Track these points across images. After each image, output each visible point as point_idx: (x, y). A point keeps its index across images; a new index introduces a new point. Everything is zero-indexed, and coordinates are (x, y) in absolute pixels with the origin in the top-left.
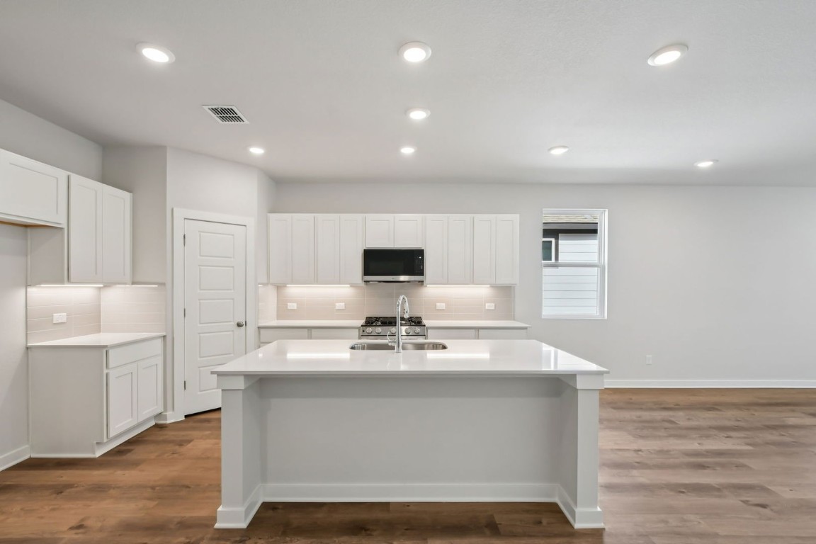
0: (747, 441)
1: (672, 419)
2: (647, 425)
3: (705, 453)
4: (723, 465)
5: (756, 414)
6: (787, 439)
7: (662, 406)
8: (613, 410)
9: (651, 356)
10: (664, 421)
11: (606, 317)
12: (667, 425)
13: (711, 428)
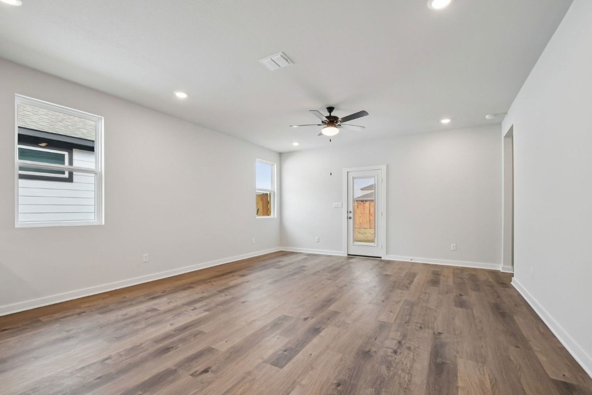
0: (206, 308)
1: (155, 307)
2: (129, 321)
3: (173, 333)
4: (183, 340)
5: (214, 284)
6: (229, 297)
7: (152, 297)
8: (101, 316)
9: (147, 255)
10: (148, 311)
11: (103, 223)
12: (150, 314)
13: (184, 305)
